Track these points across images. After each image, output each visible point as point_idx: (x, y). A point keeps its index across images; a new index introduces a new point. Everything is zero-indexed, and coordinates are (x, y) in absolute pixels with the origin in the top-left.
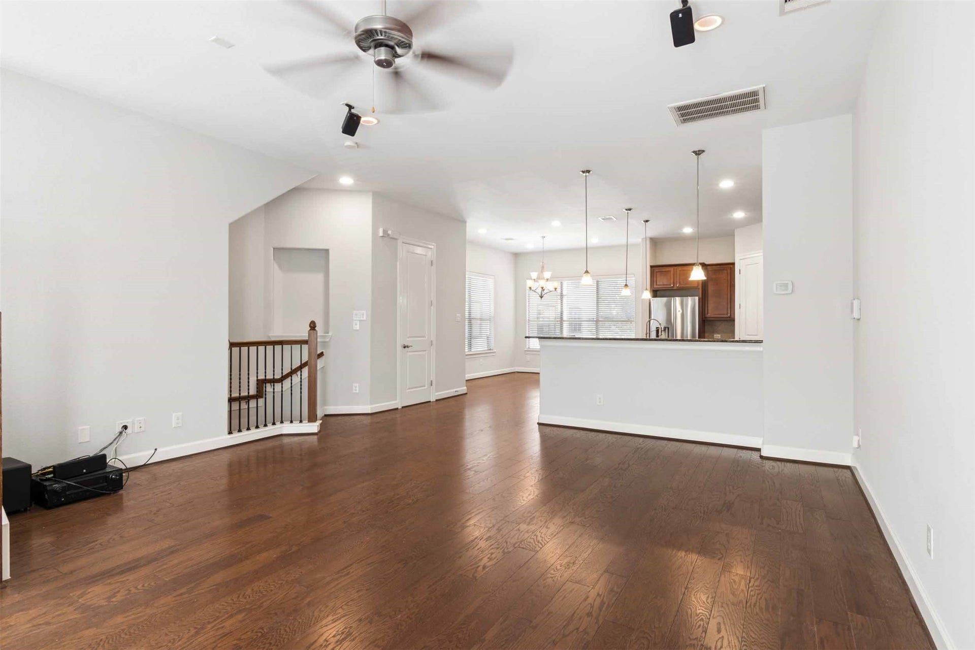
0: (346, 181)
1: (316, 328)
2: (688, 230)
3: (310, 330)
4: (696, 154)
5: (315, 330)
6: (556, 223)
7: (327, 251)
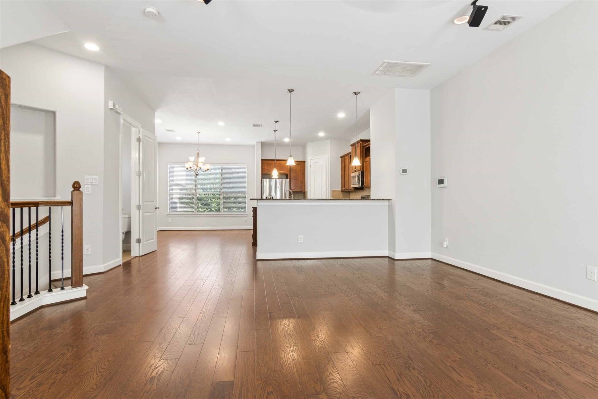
0: (92, 47)
1: (80, 189)
2: (287, 140)
3: (74, 191)
4: (355, 94)
5: (80, 191)
6: (221, 124)
7: (54, 113)
